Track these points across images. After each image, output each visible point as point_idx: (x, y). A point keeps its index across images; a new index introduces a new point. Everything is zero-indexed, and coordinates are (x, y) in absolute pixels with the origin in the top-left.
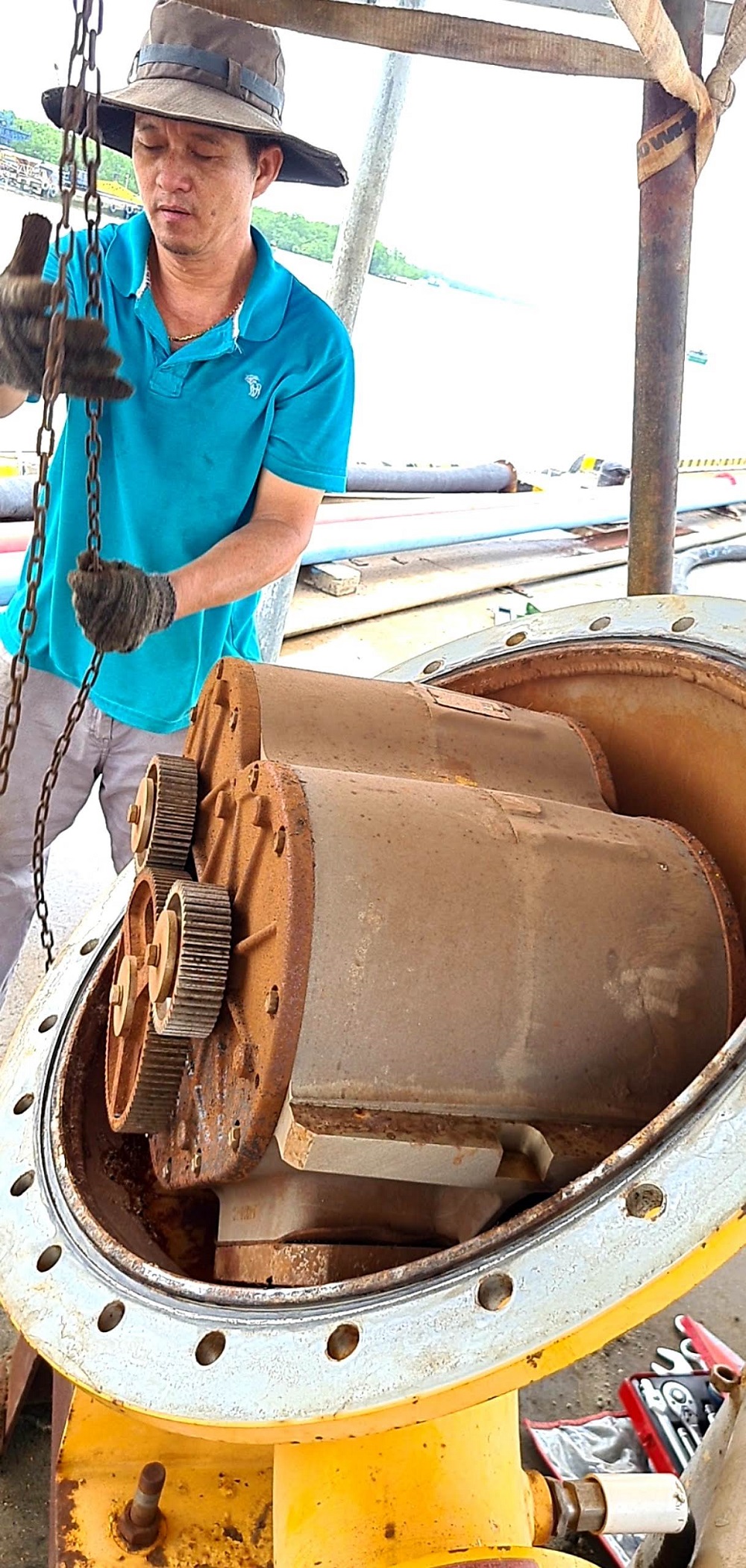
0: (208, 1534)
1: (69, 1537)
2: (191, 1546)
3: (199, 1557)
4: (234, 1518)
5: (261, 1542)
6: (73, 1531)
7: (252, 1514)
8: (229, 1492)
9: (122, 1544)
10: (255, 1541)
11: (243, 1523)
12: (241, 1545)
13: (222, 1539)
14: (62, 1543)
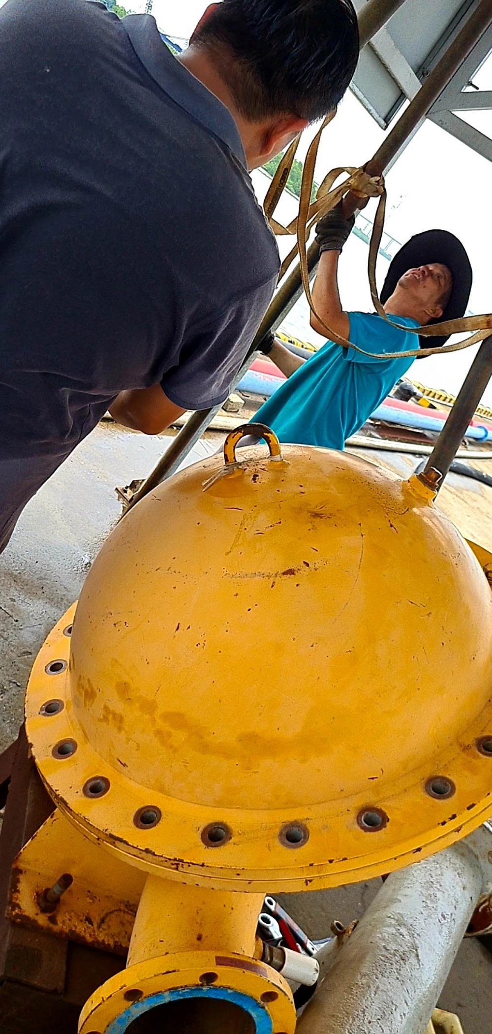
0: (78, 916)
1: (15, 896)
2: (69, 920)
3: (72, 926)
4: (91, 914)
5: (101, 930)
6: (18, 894)
7: (99, 915)
8: (91, 901)
9: (38, 907)
10: (99, 927)
11: (95, 918)
12: (92, 927)
13: (84, 921)
14: (11, 897)
